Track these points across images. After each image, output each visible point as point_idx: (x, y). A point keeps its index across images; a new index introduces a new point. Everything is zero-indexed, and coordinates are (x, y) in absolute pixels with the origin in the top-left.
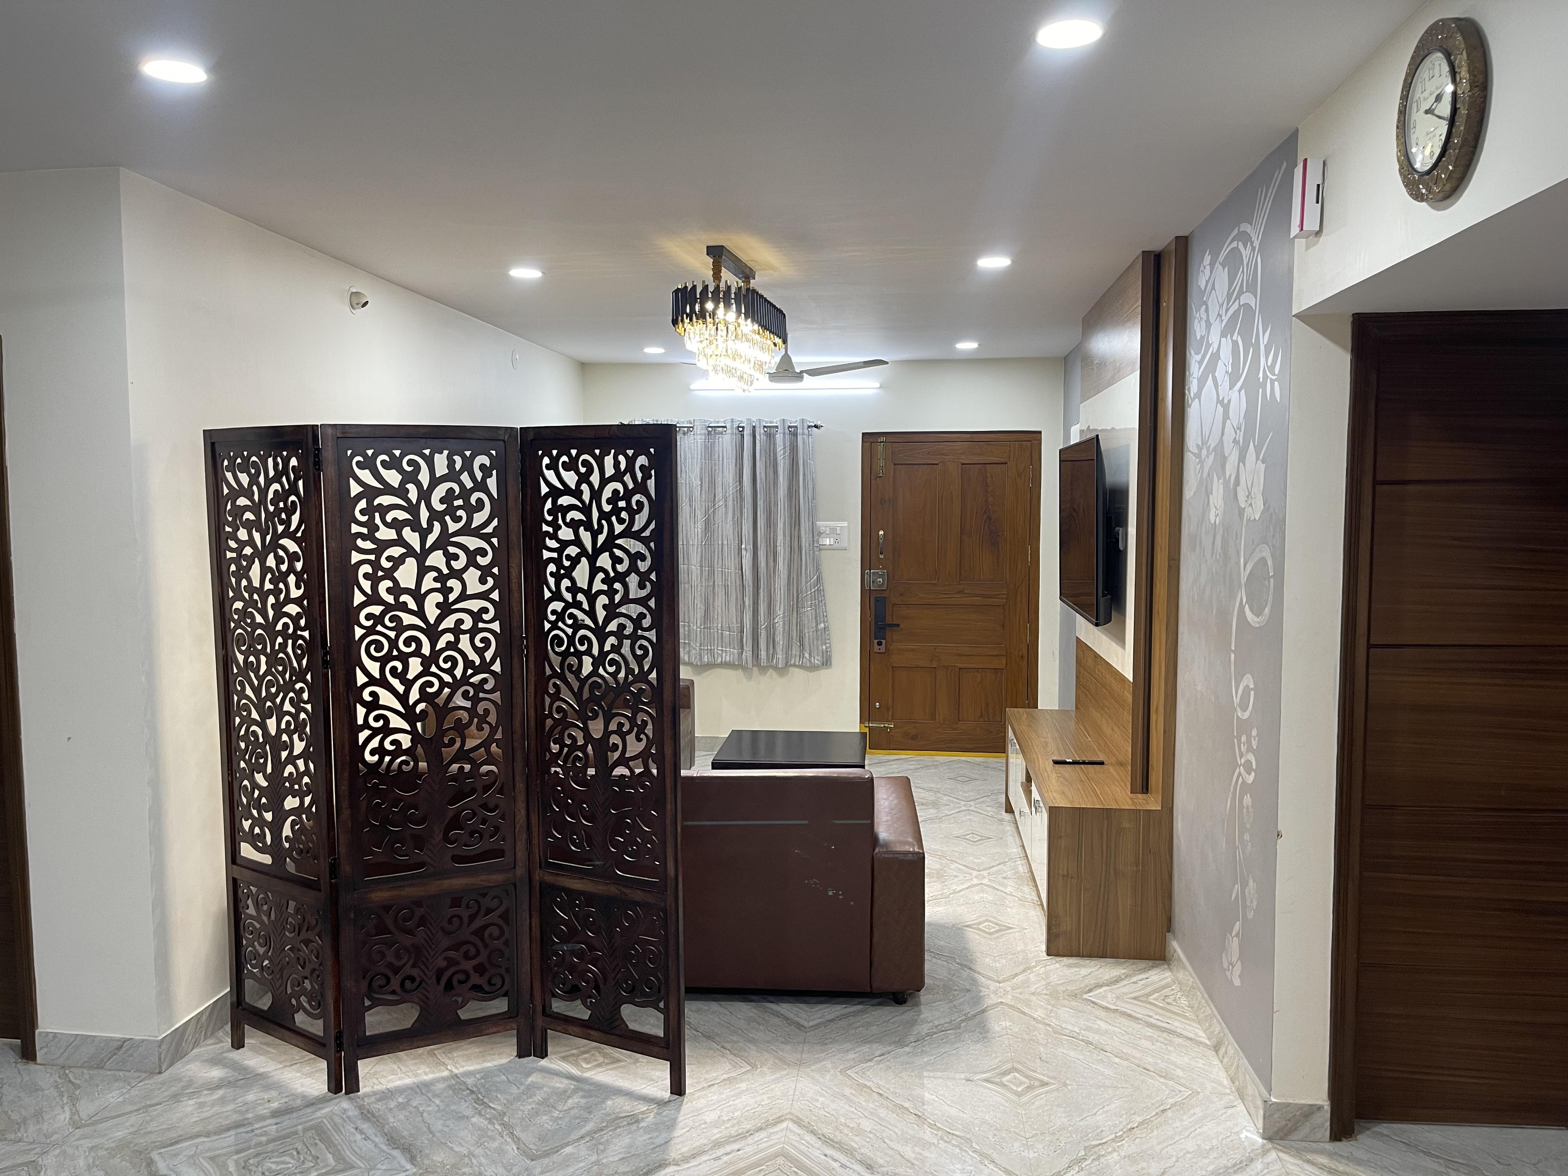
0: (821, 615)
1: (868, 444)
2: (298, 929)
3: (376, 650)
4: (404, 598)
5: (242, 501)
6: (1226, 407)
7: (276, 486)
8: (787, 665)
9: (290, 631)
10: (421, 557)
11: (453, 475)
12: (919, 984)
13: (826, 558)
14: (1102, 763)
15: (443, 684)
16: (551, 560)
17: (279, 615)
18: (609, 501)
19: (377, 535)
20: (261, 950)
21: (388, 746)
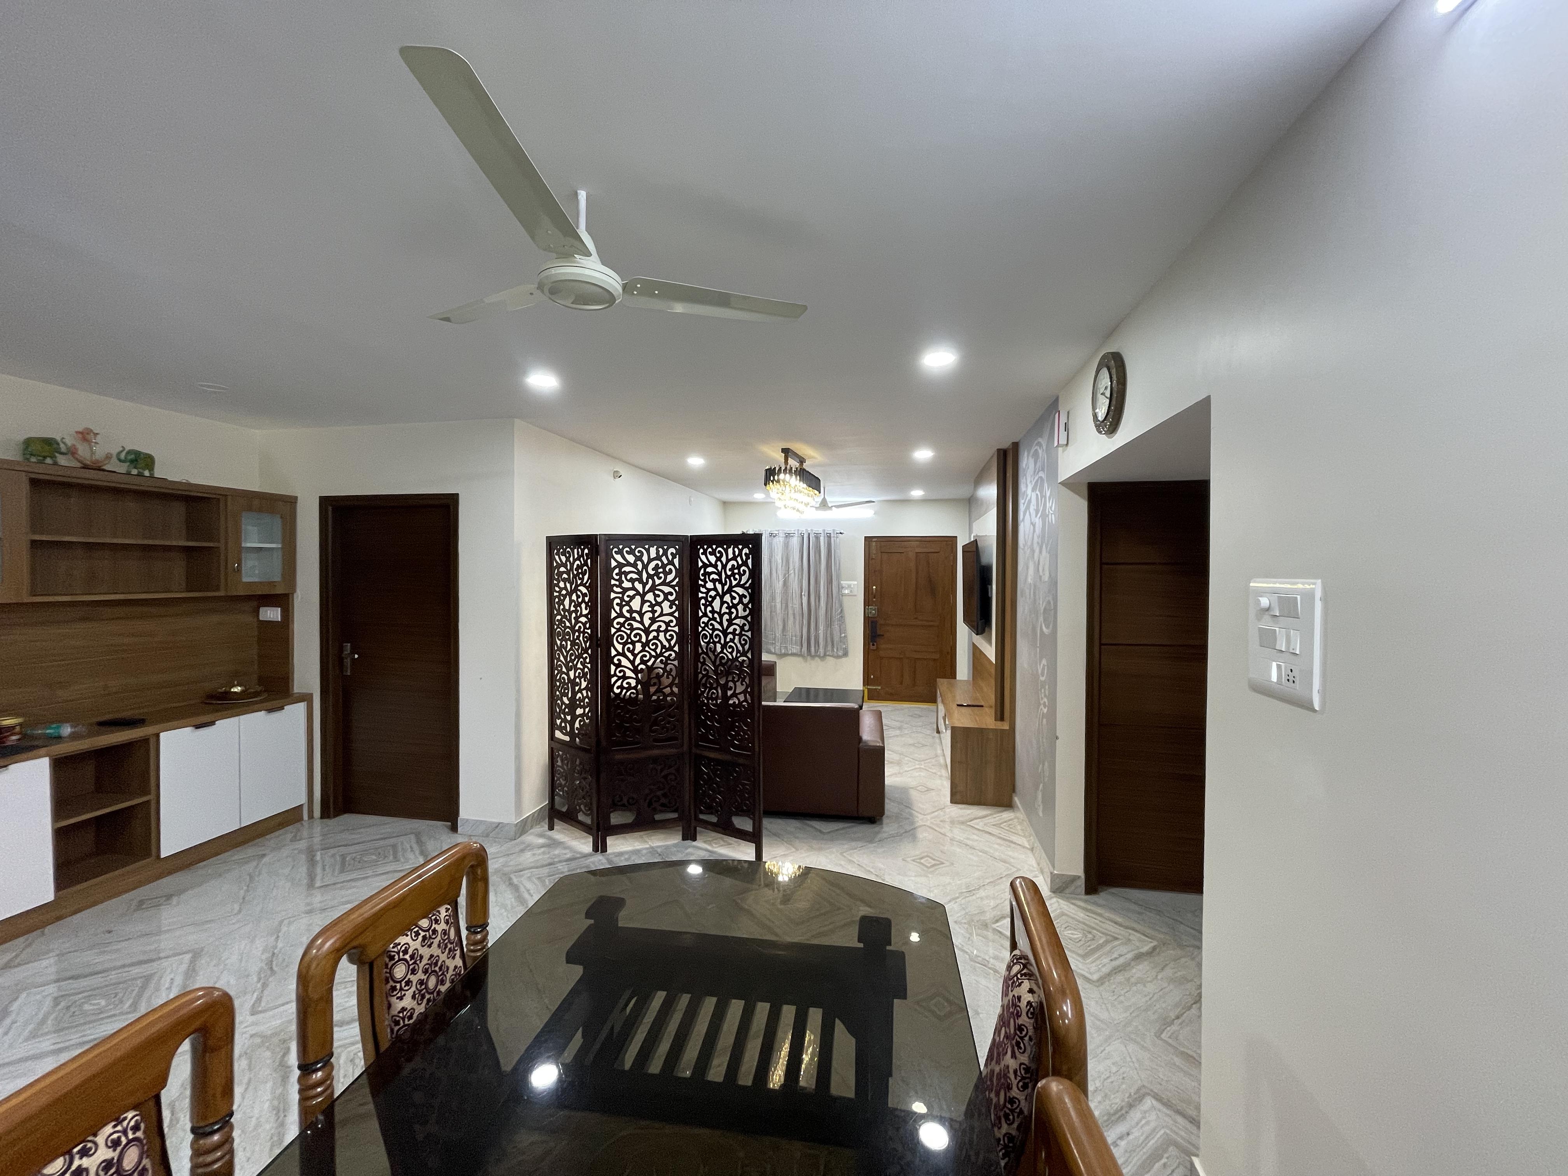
0: (843, 630)
1: (867, 542)
2: (580, 773)
3: (621, 639)
4: (635, 615)
5: (562, 569)
6: (1034, 526)
7: (578, 562)
8: (825, 655)
9: (582, 630)
10: (643, 596)
11: (658, 558)
12: (882, 813)
13: (845, 600)
14: (982, 706)
15: (651, 656)
16: (702, 598)
17: (577, 622)
18: (730, 570)
19: (623, 585)
20: (563, 783)
21: (625, 685)
